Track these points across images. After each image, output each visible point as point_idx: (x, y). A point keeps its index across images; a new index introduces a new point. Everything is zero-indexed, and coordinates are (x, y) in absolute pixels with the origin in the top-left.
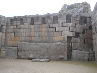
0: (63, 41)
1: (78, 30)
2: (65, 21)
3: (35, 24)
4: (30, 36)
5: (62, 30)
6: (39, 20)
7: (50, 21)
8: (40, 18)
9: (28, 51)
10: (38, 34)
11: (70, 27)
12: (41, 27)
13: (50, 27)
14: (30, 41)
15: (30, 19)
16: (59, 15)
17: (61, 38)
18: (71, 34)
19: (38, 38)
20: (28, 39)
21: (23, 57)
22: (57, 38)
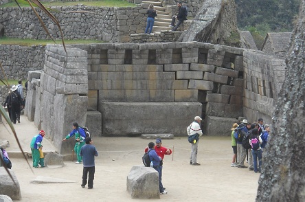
0: (191, 99)
1: (219, 79)
2: (196, 59)
3: (134, 63)
4: (122, 89)
5: (188, 77)
6: (142, 56)
7: (166, 59)
8: (147, 52)
9: (128, 119)
10: (139, 85)
11: (204, 72)
12: (147, 70)
13: (165, 69)
14: (121, 100)
15: (124, 52)
16: (186, 47)
17: (187, 93)
18: (205, 86)
19: (140, 91)
20: (117, 94)
21: (116, 132)
22: (179, 94)
